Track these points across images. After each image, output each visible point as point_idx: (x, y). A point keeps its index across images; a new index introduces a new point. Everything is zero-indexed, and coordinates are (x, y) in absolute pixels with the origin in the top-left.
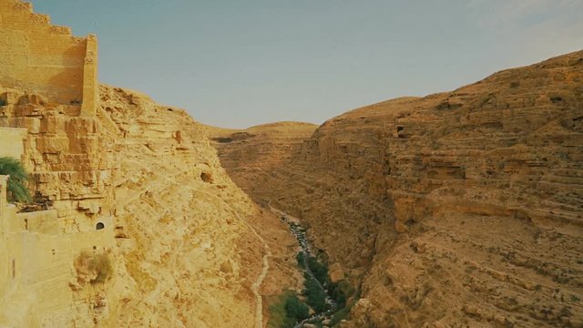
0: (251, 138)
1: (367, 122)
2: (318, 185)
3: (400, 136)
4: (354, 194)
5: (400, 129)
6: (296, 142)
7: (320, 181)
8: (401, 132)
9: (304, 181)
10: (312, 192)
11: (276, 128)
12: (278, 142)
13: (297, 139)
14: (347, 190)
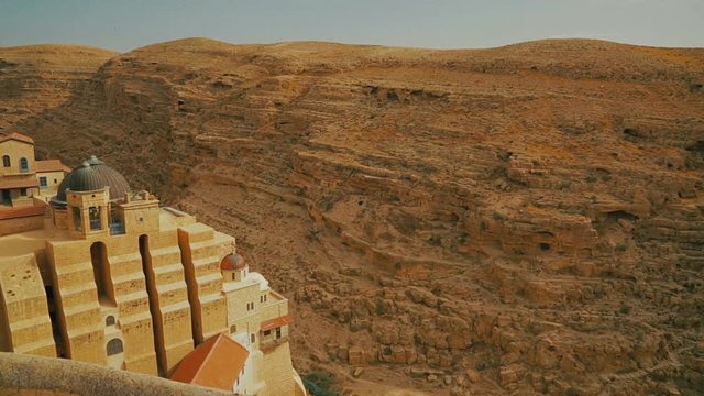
0: (11, 69)
1: (158, 70)
2: (106, 138)
3: (182, 110)
4: (144, 152)
5: (181, 103)
6: (74, 77)
7: (108, 133)
8: (182, 106)
9: (90, 131)
10: (100, 144)
11: (46, 57)
12: (51, 76)
13: (75, 73)
14: (138, 146)
